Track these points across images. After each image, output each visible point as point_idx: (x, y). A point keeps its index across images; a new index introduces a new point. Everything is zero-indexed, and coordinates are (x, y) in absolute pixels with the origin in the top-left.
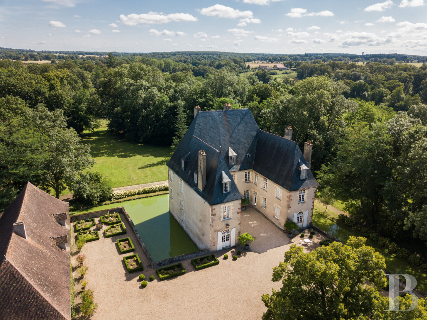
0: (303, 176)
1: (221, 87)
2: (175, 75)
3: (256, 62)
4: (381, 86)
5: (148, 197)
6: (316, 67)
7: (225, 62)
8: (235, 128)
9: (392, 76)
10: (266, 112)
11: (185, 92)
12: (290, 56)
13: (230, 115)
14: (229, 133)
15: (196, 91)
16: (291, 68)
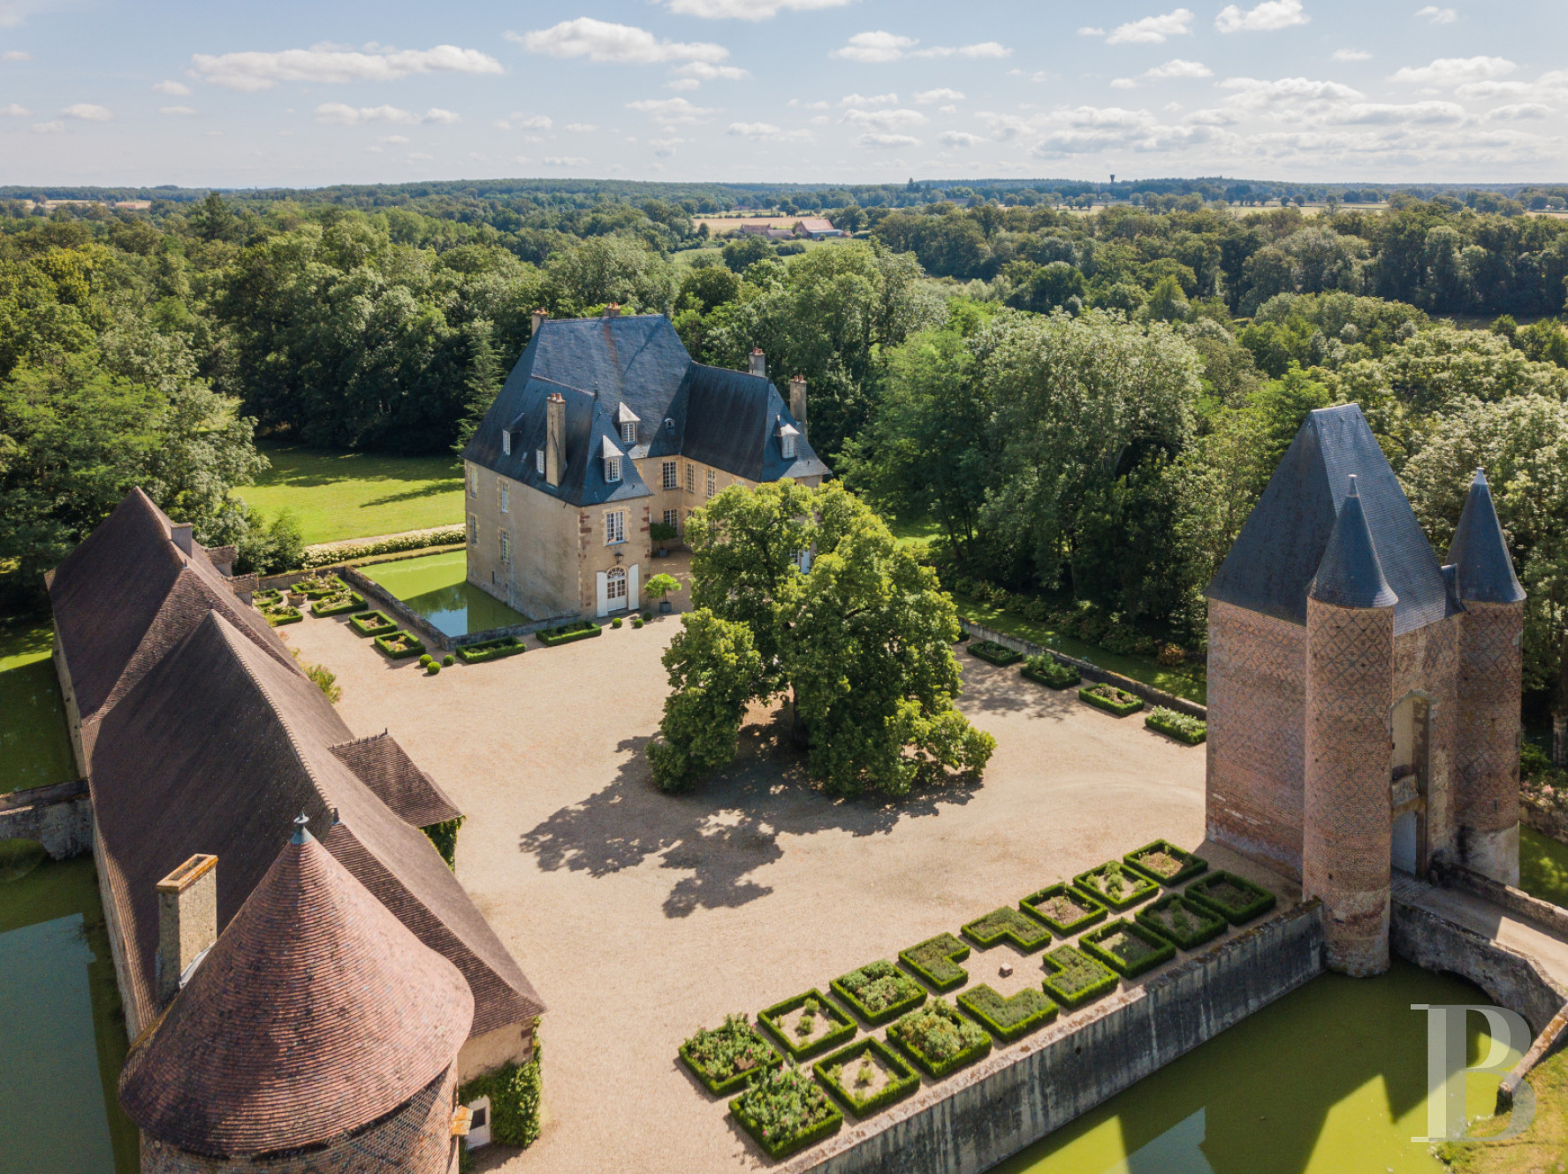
0: (789, 450)
1: (599, 282)
2: (460, 254)
3: (733, 213)
4: (1126, 275)
5: (401, 559)
6: (929, 224)
7: (618, 216)
8: (633, 359)
9: (1161, 247)
10: (721, 334)
11: (494, 297)
12: (856, 191)
13: (619, 329)
14: (620, 370)
15: (525, 291)
16: (854, 229)
